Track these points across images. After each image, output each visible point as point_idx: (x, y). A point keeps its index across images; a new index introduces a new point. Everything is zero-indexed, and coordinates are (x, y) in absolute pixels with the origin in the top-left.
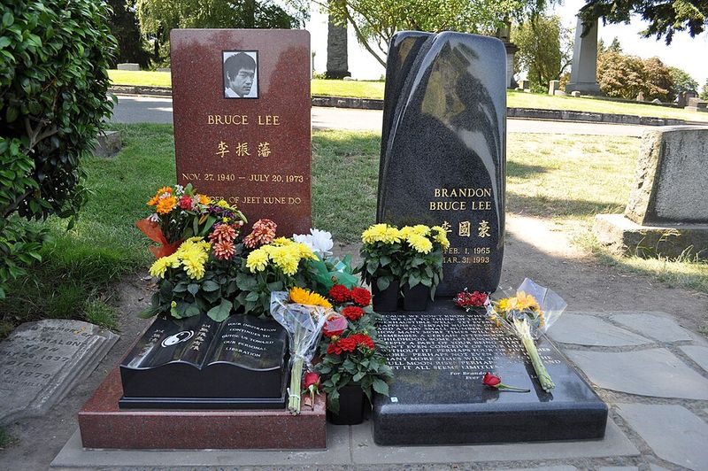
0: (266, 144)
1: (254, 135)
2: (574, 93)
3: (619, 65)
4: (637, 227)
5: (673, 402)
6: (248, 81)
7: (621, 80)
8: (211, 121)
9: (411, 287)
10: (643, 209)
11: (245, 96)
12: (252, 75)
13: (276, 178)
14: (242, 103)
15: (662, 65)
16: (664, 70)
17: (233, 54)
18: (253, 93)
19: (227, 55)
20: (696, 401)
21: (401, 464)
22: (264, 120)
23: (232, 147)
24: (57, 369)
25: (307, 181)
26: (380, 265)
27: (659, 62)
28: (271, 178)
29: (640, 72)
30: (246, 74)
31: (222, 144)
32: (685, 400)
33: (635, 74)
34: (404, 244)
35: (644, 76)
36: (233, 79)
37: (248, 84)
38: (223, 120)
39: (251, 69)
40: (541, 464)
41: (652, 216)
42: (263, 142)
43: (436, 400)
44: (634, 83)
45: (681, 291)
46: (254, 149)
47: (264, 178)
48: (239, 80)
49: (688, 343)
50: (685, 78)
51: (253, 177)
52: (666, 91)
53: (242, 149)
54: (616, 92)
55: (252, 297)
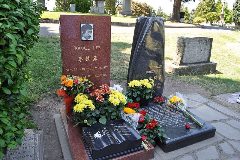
0: (96, 56)
1: (91, 53)
2: (125, 15)
3: (134, 5)
4: (178, 67)
5: (218, 121)
6: (90, 34)
7: (135, 10)
8: (76, 49)
9: (147, 99)
10: (179, 61)
11: (89, 40)
12: (91, 32)
13: (99, 68)
14: (87, 42)
15: (147, 5)
16: (148, 6)
17: (84, 24)
18: (92, 38)
19: (82, 25)
20: (222, 120)
21: (176, 157)
22: (95, 48)
23: (84, 58)
24: (33, 152)
25: (110, 68)
26: (138, 94)
27: (146, 4)
28: (97, 68)
29: (141, 7)
30: (89, 32)
31: (80, 57)
32: (220, 120)
33: (139, 8)
34: (143, 86)
35: (142, 8)
36: (84, 33)
37: (90, 35)
38: (81, 49)
39: (91, 30)
40: (207, 147)
41: (181, 63)
42: (95, 55)
43: (178, 136)
44: (139, 11)
45: (196, 86)
46: (91, 58)
47: (95, 68)
48: (87, 34)
49: (208, 102)
50: (152, 8)
51: (91, 68)
52: (148, 13)
53: (88, 58)
54: (134, 13)
55: (114, 114)
